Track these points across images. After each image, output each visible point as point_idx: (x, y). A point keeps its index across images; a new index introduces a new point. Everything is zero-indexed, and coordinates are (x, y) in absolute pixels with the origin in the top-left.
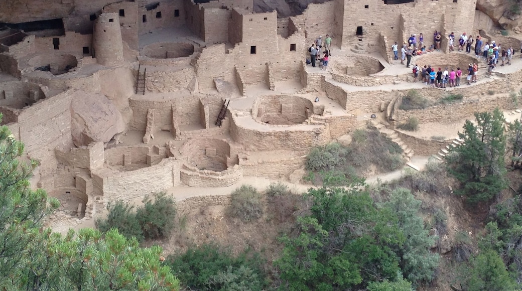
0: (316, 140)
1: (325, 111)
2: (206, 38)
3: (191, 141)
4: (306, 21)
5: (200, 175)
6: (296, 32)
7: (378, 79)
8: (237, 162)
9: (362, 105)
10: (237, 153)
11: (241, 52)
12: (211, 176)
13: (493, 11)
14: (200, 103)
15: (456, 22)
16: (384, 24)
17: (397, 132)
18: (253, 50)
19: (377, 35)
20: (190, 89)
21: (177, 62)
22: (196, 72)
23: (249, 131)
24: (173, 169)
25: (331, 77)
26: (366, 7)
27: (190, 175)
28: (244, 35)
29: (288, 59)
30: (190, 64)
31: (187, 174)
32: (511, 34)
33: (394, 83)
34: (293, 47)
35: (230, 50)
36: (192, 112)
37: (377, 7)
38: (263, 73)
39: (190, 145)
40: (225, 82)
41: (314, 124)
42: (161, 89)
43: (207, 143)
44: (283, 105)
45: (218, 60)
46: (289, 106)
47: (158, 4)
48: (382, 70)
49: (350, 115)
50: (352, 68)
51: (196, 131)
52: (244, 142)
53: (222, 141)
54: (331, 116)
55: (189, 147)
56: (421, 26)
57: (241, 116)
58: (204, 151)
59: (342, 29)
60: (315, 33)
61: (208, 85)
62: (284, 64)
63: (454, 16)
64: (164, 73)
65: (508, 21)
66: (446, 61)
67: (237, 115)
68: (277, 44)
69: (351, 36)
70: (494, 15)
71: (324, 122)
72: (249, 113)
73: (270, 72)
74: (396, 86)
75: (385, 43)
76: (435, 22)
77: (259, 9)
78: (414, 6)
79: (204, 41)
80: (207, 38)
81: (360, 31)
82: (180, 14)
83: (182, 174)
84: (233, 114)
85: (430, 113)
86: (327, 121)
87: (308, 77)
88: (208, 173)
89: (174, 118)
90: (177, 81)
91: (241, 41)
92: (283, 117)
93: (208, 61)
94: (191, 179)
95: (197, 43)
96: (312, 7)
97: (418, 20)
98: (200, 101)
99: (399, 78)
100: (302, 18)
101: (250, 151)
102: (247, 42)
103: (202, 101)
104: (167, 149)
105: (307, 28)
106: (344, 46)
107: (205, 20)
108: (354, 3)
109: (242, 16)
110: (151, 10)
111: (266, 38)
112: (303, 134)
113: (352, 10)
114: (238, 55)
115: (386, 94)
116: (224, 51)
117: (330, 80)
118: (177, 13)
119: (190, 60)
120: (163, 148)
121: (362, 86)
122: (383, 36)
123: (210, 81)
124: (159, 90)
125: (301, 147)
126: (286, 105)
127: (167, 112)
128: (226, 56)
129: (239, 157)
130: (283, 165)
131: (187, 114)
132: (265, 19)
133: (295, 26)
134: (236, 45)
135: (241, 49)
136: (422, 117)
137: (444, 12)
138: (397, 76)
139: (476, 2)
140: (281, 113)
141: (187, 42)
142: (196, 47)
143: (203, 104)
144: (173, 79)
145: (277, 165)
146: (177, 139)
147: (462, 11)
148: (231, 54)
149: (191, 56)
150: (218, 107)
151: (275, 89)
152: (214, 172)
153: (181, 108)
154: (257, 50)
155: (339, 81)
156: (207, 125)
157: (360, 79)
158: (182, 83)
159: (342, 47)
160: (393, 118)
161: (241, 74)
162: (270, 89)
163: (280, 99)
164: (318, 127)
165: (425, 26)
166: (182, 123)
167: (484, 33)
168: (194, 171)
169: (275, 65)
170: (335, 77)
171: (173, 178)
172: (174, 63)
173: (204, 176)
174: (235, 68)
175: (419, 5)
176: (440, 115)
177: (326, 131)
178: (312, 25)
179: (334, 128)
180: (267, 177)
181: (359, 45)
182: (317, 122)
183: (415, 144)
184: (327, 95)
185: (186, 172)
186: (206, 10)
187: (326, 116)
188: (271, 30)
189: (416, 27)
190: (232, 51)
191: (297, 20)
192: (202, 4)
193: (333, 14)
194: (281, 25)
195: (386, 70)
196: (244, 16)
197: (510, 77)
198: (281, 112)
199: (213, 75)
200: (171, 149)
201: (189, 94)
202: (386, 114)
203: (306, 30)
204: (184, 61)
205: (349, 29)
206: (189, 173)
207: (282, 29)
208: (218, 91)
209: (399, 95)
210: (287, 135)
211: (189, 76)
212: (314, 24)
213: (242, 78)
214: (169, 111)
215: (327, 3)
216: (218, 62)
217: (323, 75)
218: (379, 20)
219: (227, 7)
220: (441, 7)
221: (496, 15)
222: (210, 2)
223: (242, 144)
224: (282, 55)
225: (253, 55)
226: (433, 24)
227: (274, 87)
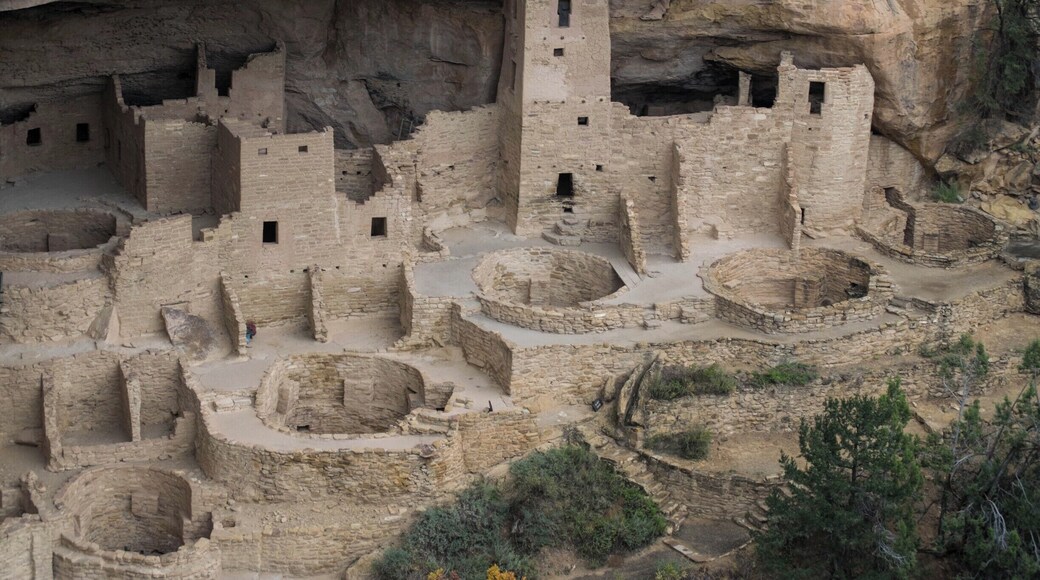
0: (422, 476)
1: (452, 399)
2: (148, 200)
3: (88, 474)
4: (420, 158)
5: (103, 563)
6: (387, 187)
7: (600, 315)
8: (206, 530)
9: (556, 383)
10: (209, 510)
11: (236, 237)
12: (132, 567)
13: (918, 138)
14: (119, 372)
15: (817, 165)
16: (631, 167)
17: (642, 457)
18: (270, 232)
19: (611, 198)
20: (97, 333)
21: (62, 262)
22: (112, 288)
23: (243, 450)
24: (32, 546)
25: (476, 306)
26: (583, 121)
27: (79, 564)
28: (244, 193)
29: (366, 257)
30: (99, 268)
31: (69, 561)
32: (966, 200)
33: (645, 326)
34: (379, 227)
35: (207, 233)
36: (98, 397)
37: (612, 122)
38: (297, 295)
39: (87, 484)
40: (191, 317)
41: (419, 433)
42: (18, 332)
43: (135, 481)
44: (348, 381)
45: (172, 258)
46: (362, 383)
47: (32, 108)
48: (615, 289)
49: (518, 409)
50: (542, 285)
51: (103, 447)
52: (229, 480)
53: (172, 475)
54: (465, 411)
55: (85, 490)
56: (728, 176)
57: (225, 408)
58: (126, 502)
59: (518, 179)
60: (448, 191)
61: (146, 325)
62: (353, 271)
63: (814, 148)
64: (26, 290)
65: (961, 167)
66: (793, 269)
67: (214, 407)
68: (336, 217)
69: (540, 200)
70: (923, 150)
71: (445, 429)
72: (249, 401)
73: (316, 293)
74: (650, 331)
75: (628, 220)
76: (766, 164)
77: (304, 125)
78: (708, 121)
79: (145, 208)
80: (151, 199)
81: (565, 186)
82: (91, 136)
83: (57, 559)
84: (204, 403)
85: (734, 405)
86: (453, 424)
87: (415, 307)
88: (125, 560)
89: (46, 410)
90: (61, 314)
91: (238, 209)
92: (348, 415)
93: (145, 262)
94: (79, 574)
95: (124, 213)
96: (435, 117)
97: (718, 158)
98: (119, 367)
99: (658, 312)
100: (409, 149)
101: (246, 502)
102: (254, 211)
103: (123, 368)
104: (23, 492)
105: (423, 175)
106: (523, 225)
107: (146, 152)
108: (548, 112)
109: (238, 140)
110: (13, 122)
111: (306, 201)
112: (385, 459)
113: (545, 129)
114: (228, 246)
115: (619, 355)
116: (188, 232)
117: (473, 315)
118: (83, 132)
119: (99, 257)
120: (14, 490)
121: (557, 332)
122: (625, 201)
123: (150, 314)
124: (11, 336)
125: (382, 495)
126: (356, 382)
127: (28, 393)
128: (197, 249)
129: (215, 517)
130: (332, 543)
131: (85, 401)
132: (303, 149)
133: (385, 169)
134: (225, 219)
135: (238, 230)
136: (714, 416)
137: (787, 139)
138: (654, 307)
139: (870, 114)
140: (343, 402)
141: (100, 211)
142: (121, 222)
143: (126, 374)
144: (50, 307)
145: (314, 541)
146: (53, 467)
147: (834, 138)
148: (208, 244)
149: (102, 247)
150: (167, 383)
151: (329, 338)
152: (142, 557)
153: (67, 384)
154: (282, 232)
155: (497, 319)
156: (136, 430)
157: (553, 313)
158: (73, 318)
159: (518, 228)
160: (637, 417)
161: (234, 297)
162: (314, 338)
163: (340, 367)
164: (428, 440)
165: (738, 174)
166: (71, 424)
167: (900, 196)
168: (89, 551)
169: (329, 274)
170: (487, 310)
171: (33, 569)
172: (55, 263)
173: (116, 567)
174: (220, 280)
175: (722, 119)
176: (762, 410)
177: (451, 453)
178: (437, 169)
179: (473, 446)
180: (288, 574)
181: (565, 222)
182: (427, 427)
183: (691, 488)
184: (466, 355)
185: (67, 554)
186: (149, 125)
187: (453, 410)
188: (319, 181)
189: (715, 177)
190: (211, 234)
191: (392, 155)
192: (144, 108)
193: (494, 138)
194: (352, 166)
195: (629, 289)
196: (244, 142)
197: (948, 313)
198: (341, 400)
199: (161, 298)
200: (33, 493)
201: (91, 348)
202: (616, 408)
203: (421, 181)
204: (80, 261)
205: (536, 180)
206: (76, 558)
207: (354, 178)
208: (171, 342)
209: (653, 358)
210: (344, 460)
211: (95, 299)
212: (444, 165)
213: (236, 306)
214: (36, 393)
215: (480, 109)
216: (173, 263)
217: (455, 301)
218: (616, 157)
219: (207, 117)
220: (778, 124)
221: (928, 149)
222: (165, 102)
223: (225, 483)
224: (349, 248)
225: (270, 246)
226: (758, 169)
227: (324, 333)
